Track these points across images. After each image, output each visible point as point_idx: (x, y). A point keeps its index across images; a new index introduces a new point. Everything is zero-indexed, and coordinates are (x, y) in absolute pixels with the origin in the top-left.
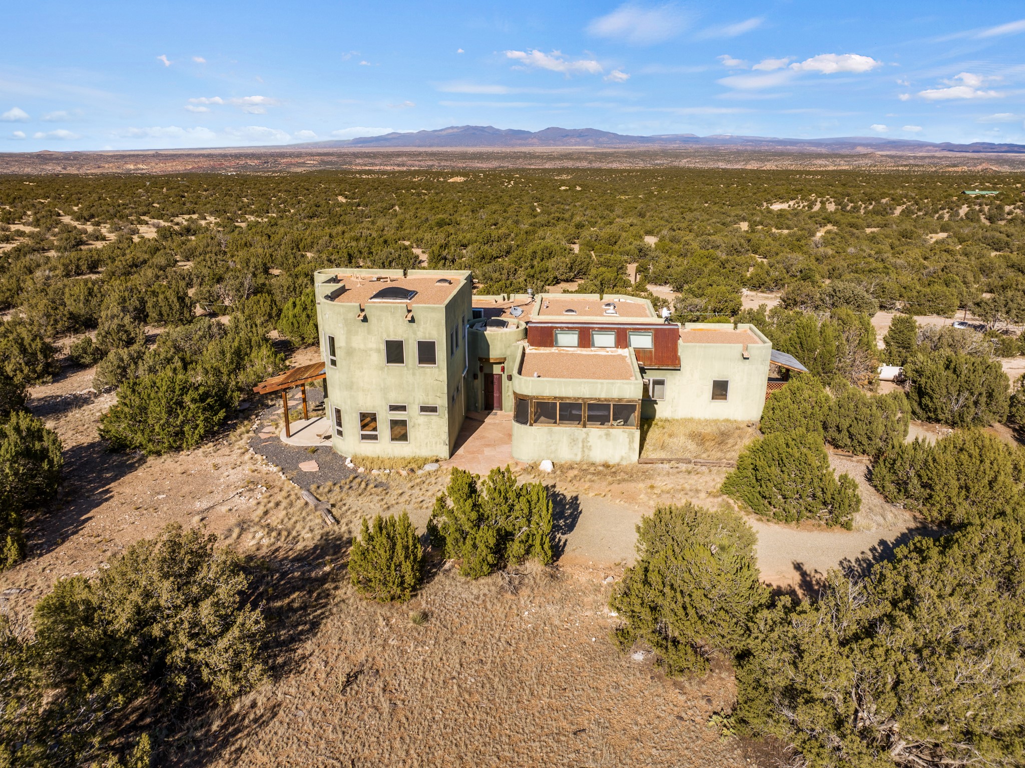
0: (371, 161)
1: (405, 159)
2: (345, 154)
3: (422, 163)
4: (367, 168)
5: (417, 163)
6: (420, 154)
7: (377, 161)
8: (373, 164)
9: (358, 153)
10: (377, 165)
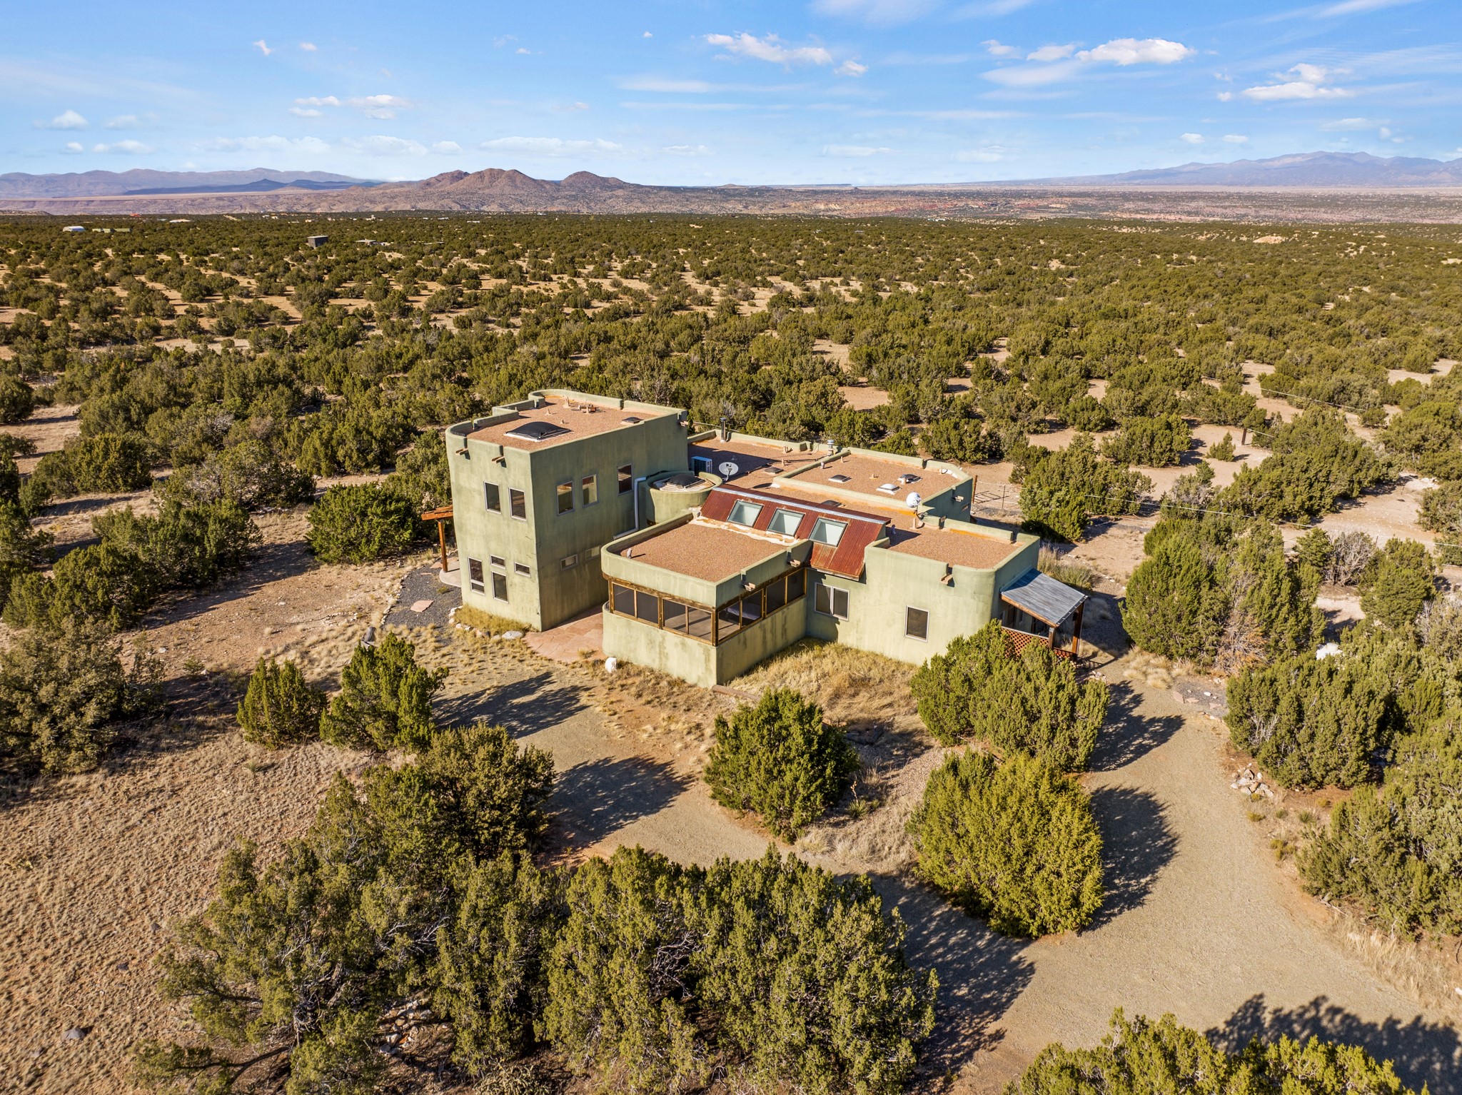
0: (1147, 205)
1: (1201, 203)
2: (1111, 195)
3: (1228, 211)
4: (1138, 216)
5: (1220, 211)
6: (1229, 197)
7: (1156, 207)
8: (1148, 211)
9: (1131, 193)
10: (1155, 212)
